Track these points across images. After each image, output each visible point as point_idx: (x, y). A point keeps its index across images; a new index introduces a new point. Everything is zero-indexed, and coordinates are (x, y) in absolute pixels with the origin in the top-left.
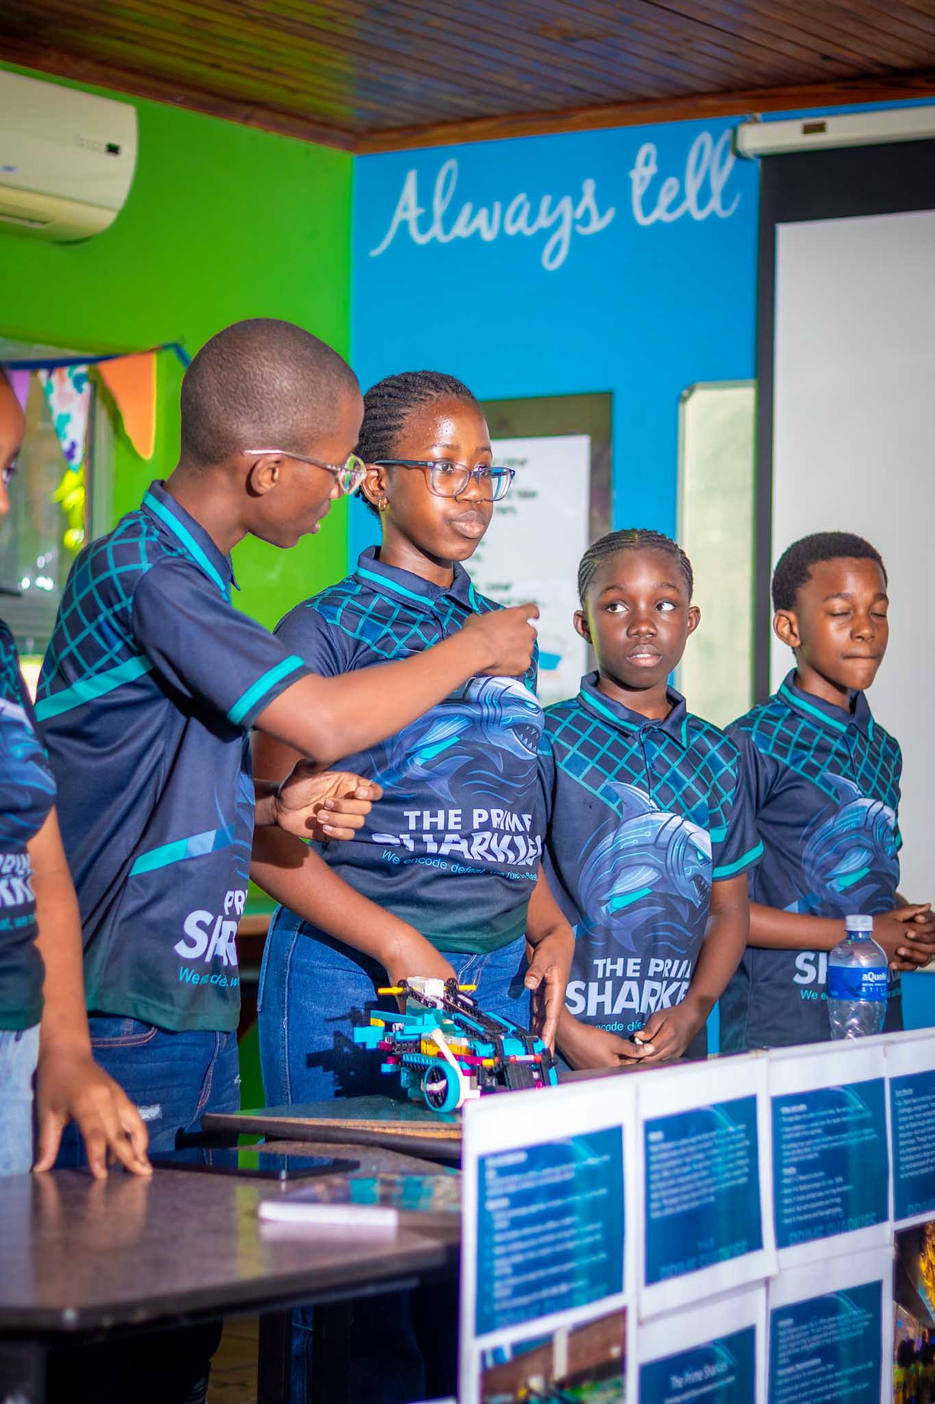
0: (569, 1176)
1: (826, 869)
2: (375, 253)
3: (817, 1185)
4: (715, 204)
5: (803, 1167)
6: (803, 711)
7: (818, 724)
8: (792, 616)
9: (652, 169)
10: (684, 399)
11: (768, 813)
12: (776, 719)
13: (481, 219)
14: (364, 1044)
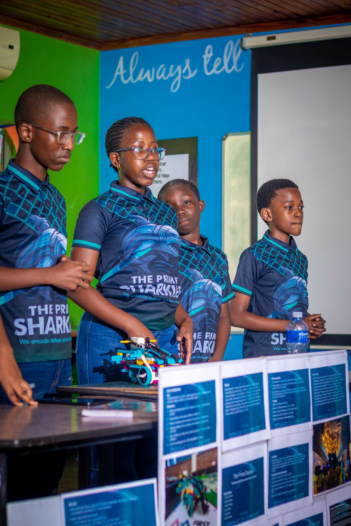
0: (196, 398)
1: (282, 302)
2: (108, 87)
3: (285, 407)
4: (234, 67)
5: (280, 400)
6: (272, 244)
7: (278, 249)
8: (269, 210)
9: (211, 55)
10: (224, 139)
11: (261, 282)
12: (263, 248)
13: (148, 74)
14: (115, 362)
